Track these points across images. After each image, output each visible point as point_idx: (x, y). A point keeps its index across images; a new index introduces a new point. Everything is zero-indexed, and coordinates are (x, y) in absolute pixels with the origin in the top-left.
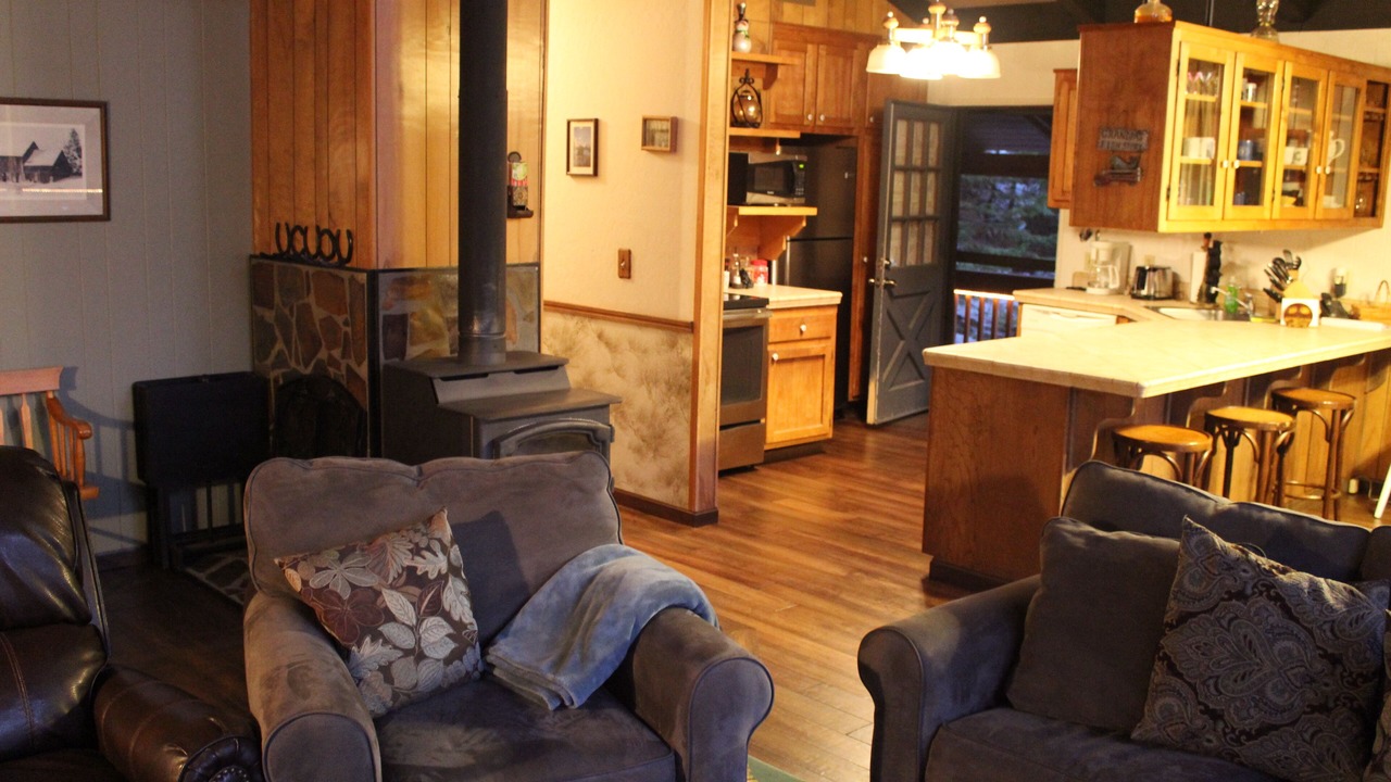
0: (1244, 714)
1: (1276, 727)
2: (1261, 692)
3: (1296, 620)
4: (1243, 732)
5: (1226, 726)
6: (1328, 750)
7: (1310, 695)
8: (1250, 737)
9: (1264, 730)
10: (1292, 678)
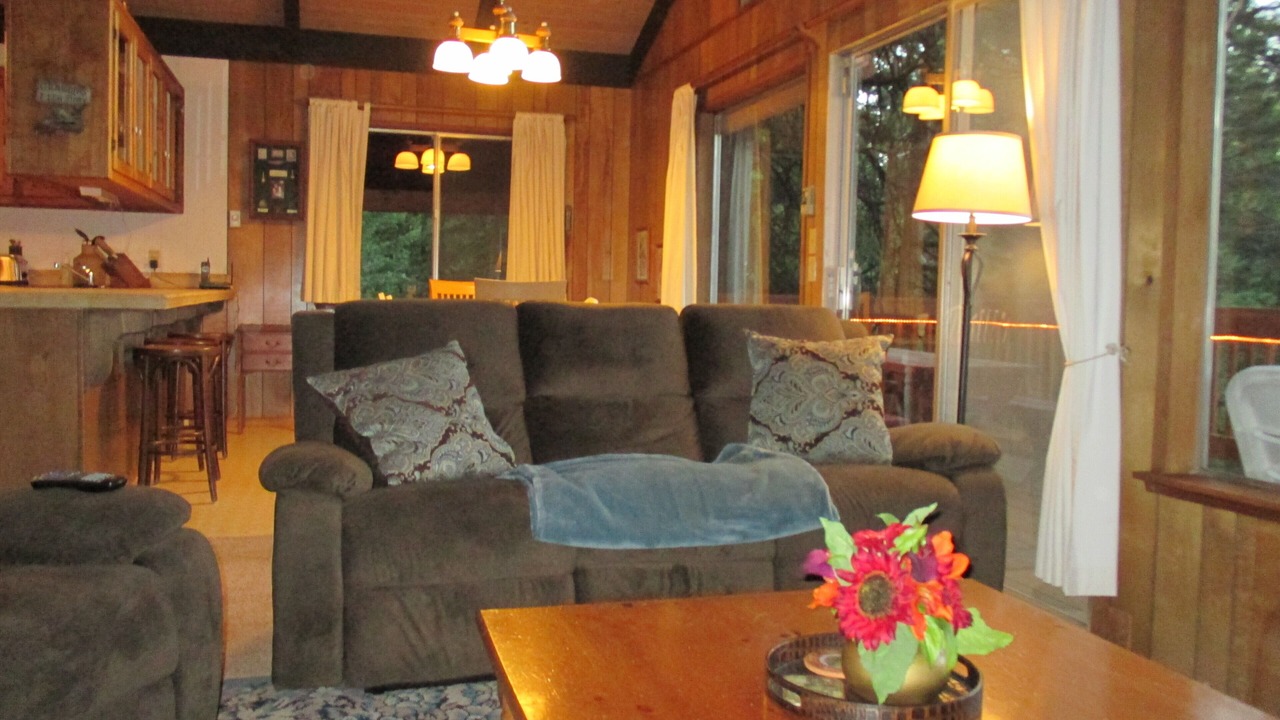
0: (803, 432)
1: (826, 434)
2: (811, 414)
3: (823, 360)
4: (806, 444)
5: (795, 444)
6: (865, 440)
7: (845, 405)
8: (811, 446)
9: (819, 439)
10: (829, 398)
